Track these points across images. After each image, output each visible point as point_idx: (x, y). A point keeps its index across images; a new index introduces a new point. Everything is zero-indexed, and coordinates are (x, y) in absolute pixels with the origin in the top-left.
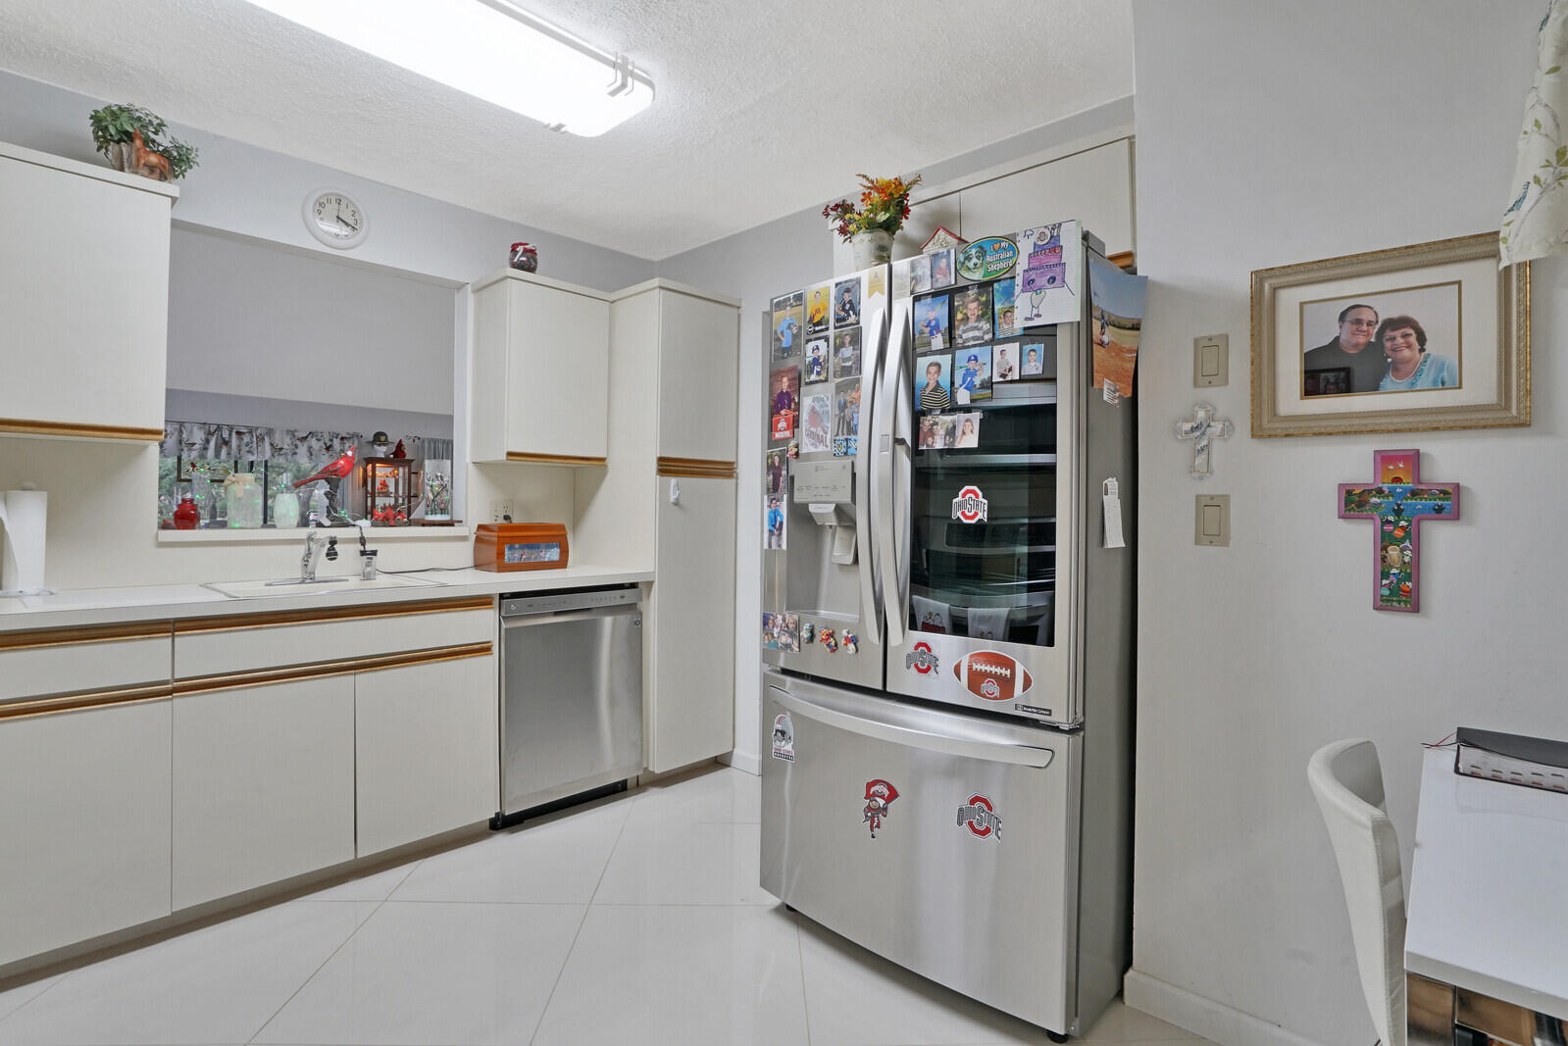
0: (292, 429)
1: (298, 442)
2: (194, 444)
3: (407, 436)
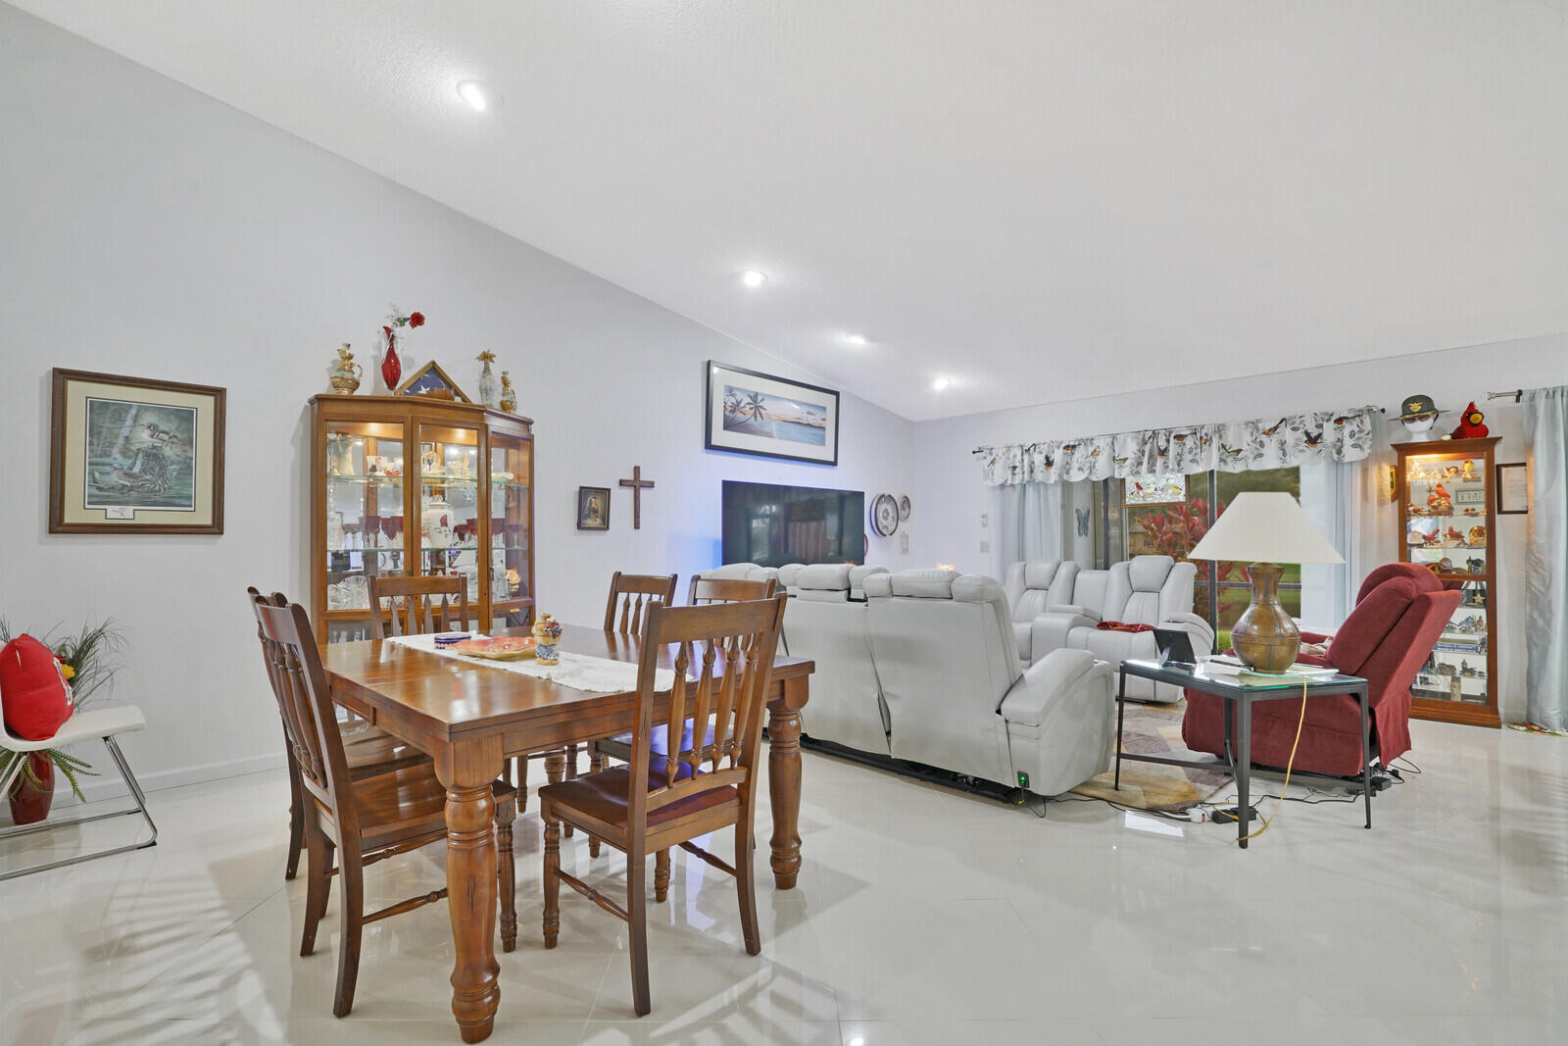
0: (1253, 419)
1: (1264, 438)
2: (1125, 460)
3: (1498, 395)
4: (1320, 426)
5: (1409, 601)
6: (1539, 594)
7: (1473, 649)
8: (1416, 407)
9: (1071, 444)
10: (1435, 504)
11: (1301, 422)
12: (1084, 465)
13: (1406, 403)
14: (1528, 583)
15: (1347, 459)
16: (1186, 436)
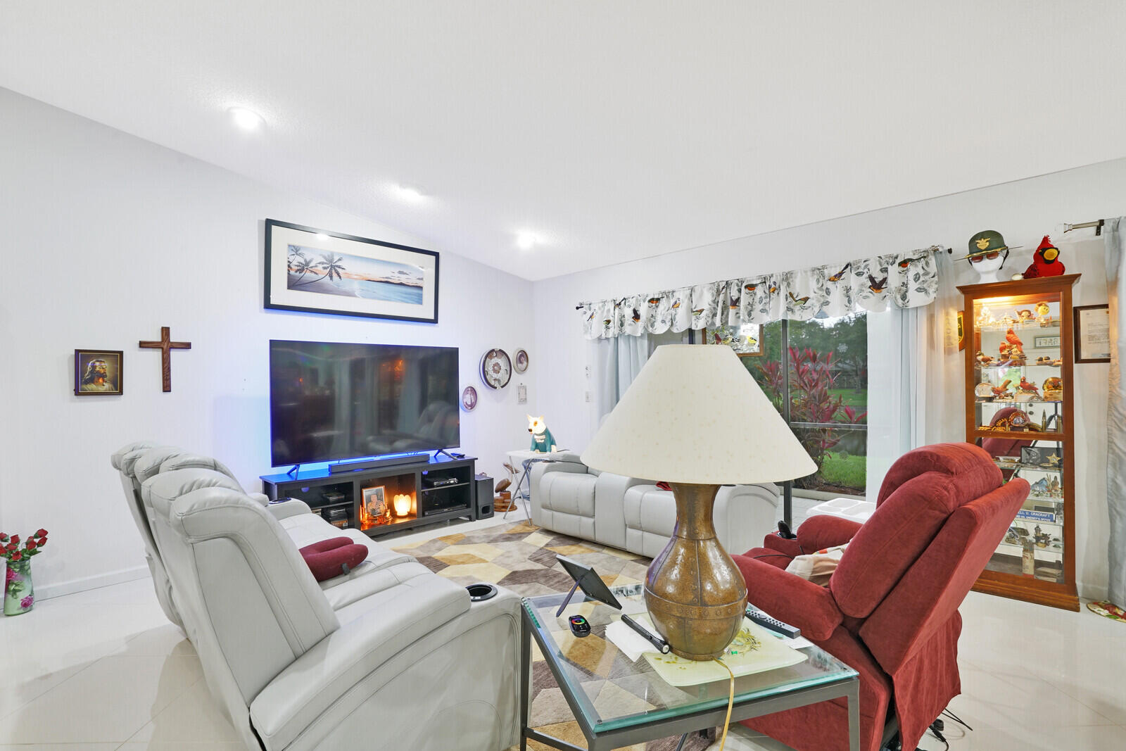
0: (819, 265)
1: (830, 285)
2: (701, 311)
3: (1076, 227)
4: (885, 270)
5: (945, 516)
6: (1121, 454)
7: (1047, 517)
8: (983, 244)
9: (656, 297)
10: (1005, 352)
11: (866, 266)
12: (666, 318)
13: (973, 241)
14: (1111, 442)
15: (911, 305)
16: (756, 285)
